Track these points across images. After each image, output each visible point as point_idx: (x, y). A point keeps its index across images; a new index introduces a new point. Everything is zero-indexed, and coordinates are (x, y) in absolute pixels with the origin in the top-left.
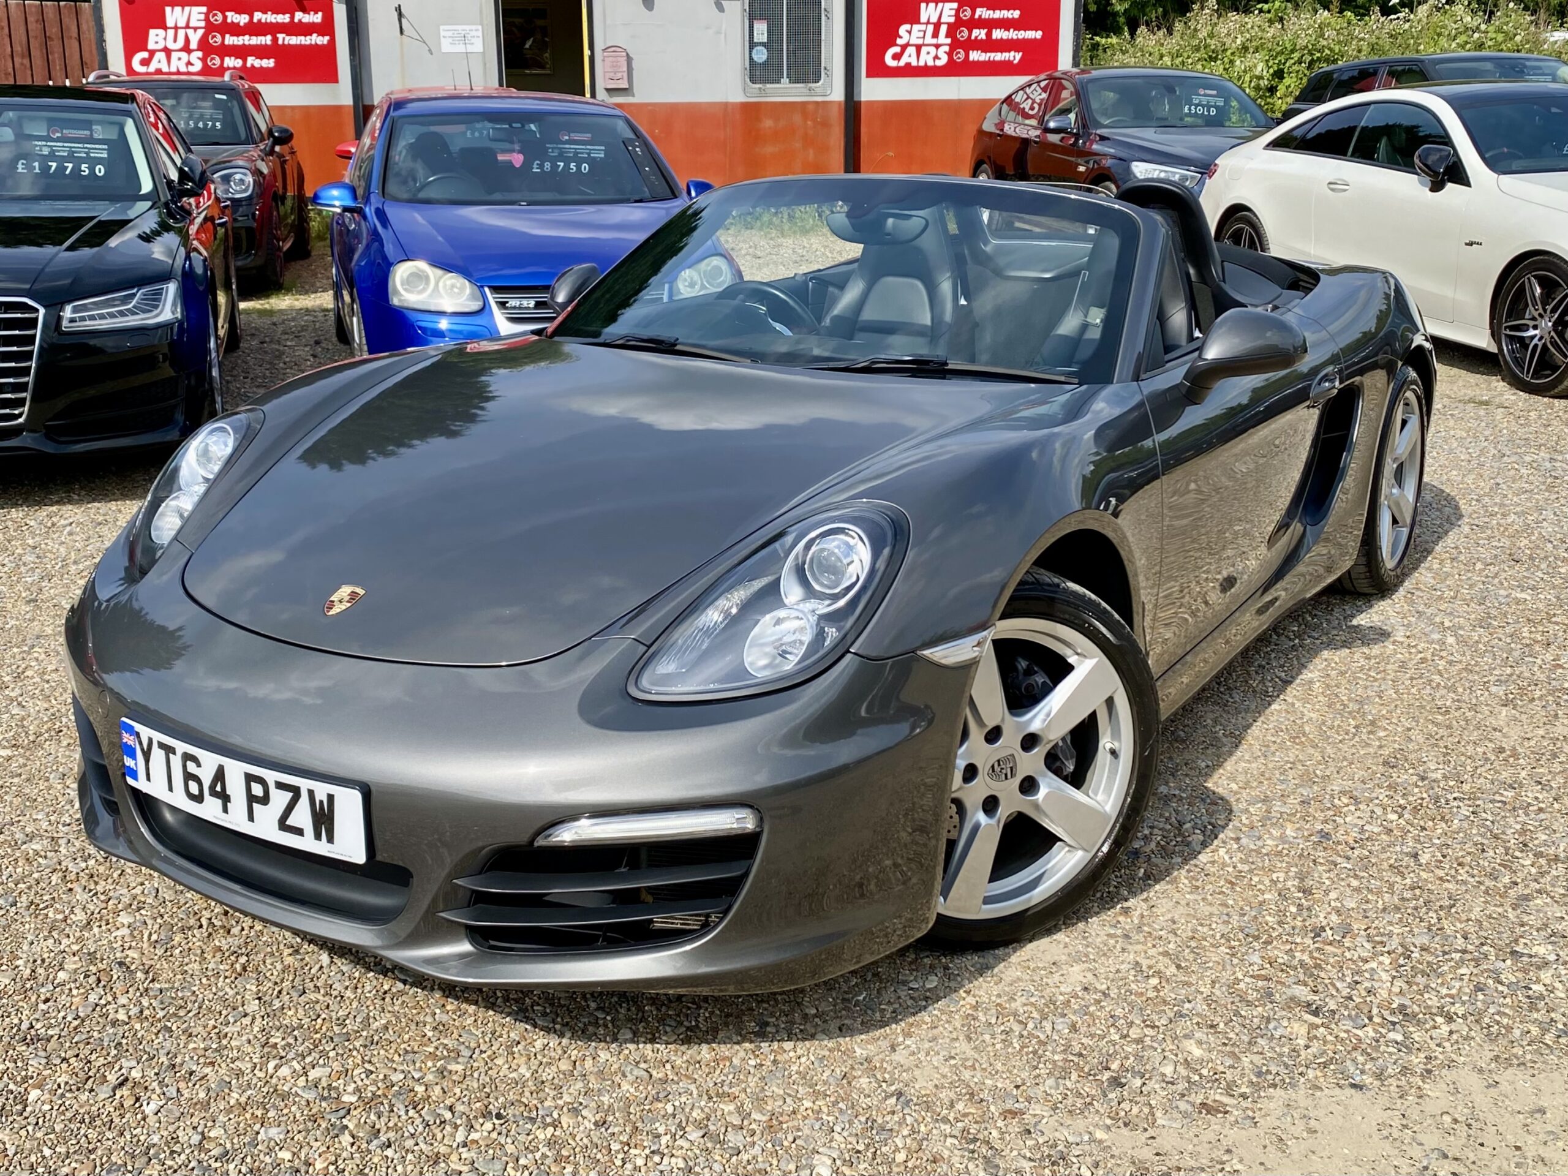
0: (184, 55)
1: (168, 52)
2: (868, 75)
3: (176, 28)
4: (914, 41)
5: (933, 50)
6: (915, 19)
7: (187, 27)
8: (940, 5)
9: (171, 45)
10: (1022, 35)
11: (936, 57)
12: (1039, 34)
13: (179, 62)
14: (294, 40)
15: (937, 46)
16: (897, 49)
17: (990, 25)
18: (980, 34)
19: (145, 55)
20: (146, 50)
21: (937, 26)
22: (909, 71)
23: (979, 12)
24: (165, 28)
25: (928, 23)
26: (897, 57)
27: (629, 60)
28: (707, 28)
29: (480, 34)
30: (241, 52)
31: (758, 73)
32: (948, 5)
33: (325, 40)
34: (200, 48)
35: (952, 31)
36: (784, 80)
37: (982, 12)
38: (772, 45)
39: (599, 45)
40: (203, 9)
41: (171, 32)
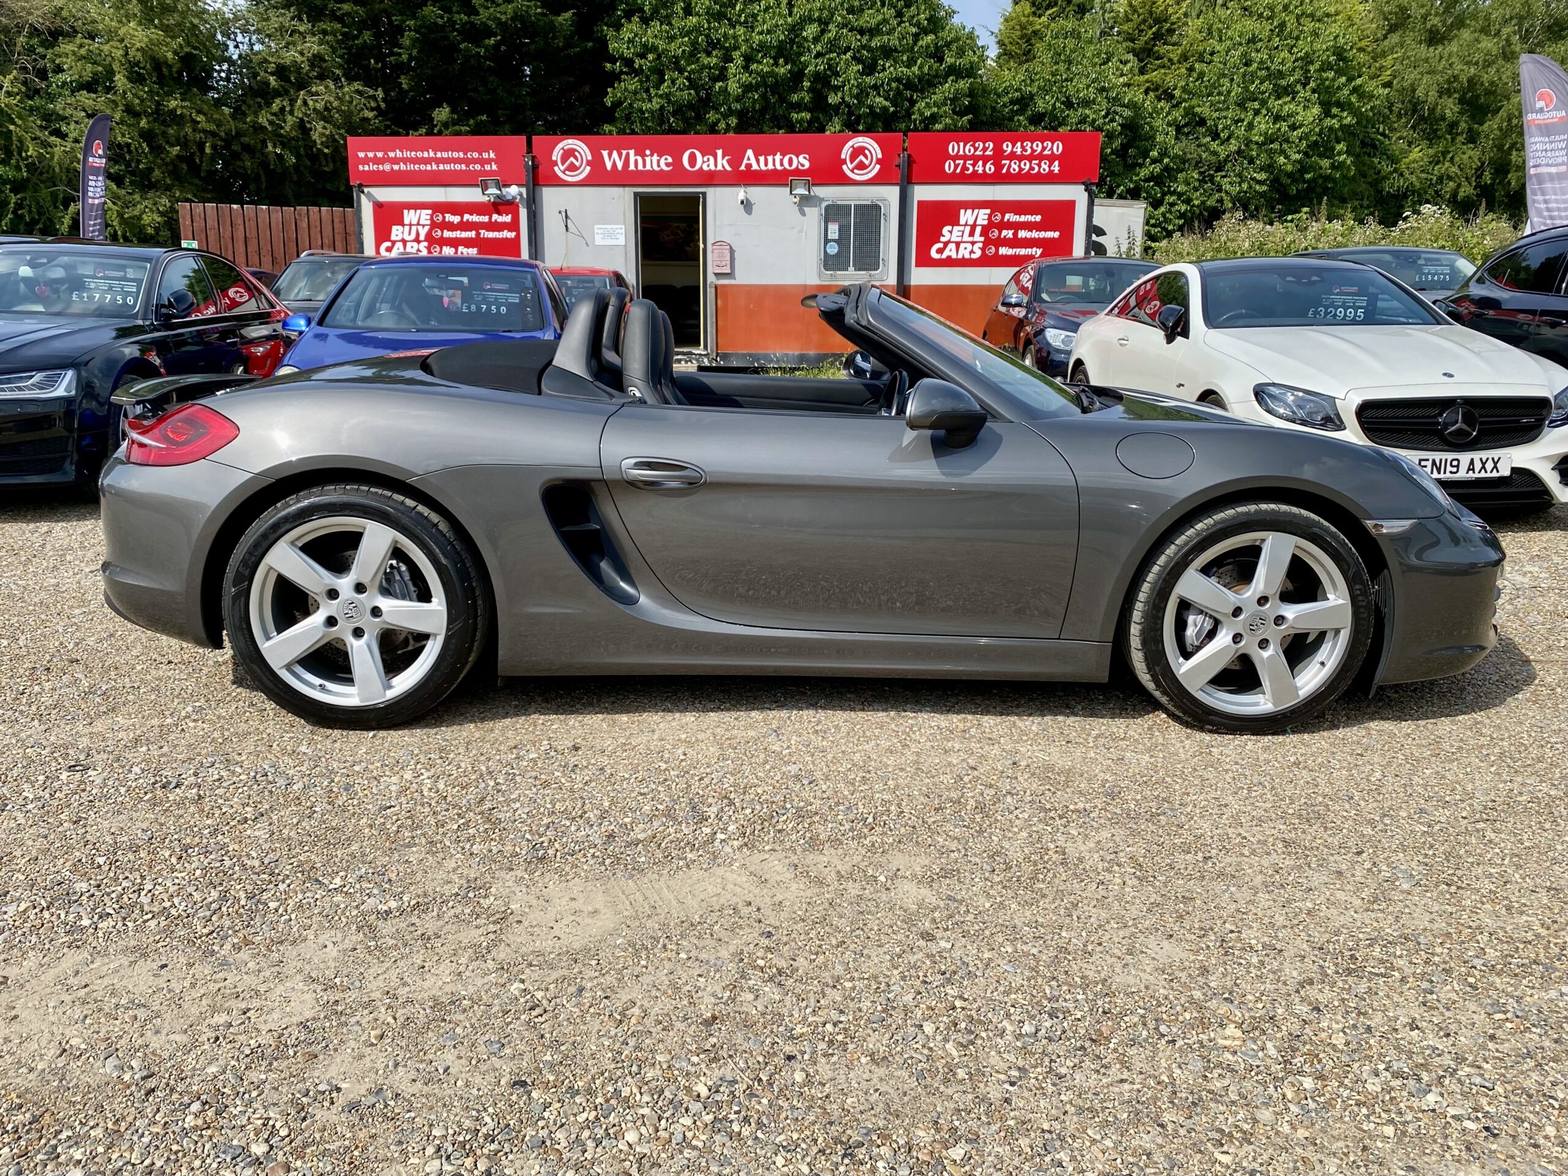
0: (415, 244)
1: (404, 242)
2: (917, 265)
3: (411, 225)
4: (954, 239)
5: (969, 246)
6: (955, 222)
7: (418, 224)
8: (976, 211)
9: (407, 238)
10: (1043, 235)
11: (972, 252)
12: (1056, 234)
13: (412, 248)
14: (491, 235)
16: (941, 245)
17: (1016, 226)
18: (1008, 234)
19: (388, 244)
20: (389, 240)
21: (973, 227)
22: (949, 262)
23: (1007, 216)
24: (403, 225)
25: (966, 225)
26: (940, 251)
27: (732, 251)
28: (792, 228)
29: (623, 231)
30: (455, 243)
31: (831, 263)
32: (982, 211)
33: (512, 235)
34: (425, 240)
35: (985, 231)
36: (851, 268)
37: (1010, 217)
38: (842, 241)
39: (710, 240)
40: (430, 212)
41: (407, 228)
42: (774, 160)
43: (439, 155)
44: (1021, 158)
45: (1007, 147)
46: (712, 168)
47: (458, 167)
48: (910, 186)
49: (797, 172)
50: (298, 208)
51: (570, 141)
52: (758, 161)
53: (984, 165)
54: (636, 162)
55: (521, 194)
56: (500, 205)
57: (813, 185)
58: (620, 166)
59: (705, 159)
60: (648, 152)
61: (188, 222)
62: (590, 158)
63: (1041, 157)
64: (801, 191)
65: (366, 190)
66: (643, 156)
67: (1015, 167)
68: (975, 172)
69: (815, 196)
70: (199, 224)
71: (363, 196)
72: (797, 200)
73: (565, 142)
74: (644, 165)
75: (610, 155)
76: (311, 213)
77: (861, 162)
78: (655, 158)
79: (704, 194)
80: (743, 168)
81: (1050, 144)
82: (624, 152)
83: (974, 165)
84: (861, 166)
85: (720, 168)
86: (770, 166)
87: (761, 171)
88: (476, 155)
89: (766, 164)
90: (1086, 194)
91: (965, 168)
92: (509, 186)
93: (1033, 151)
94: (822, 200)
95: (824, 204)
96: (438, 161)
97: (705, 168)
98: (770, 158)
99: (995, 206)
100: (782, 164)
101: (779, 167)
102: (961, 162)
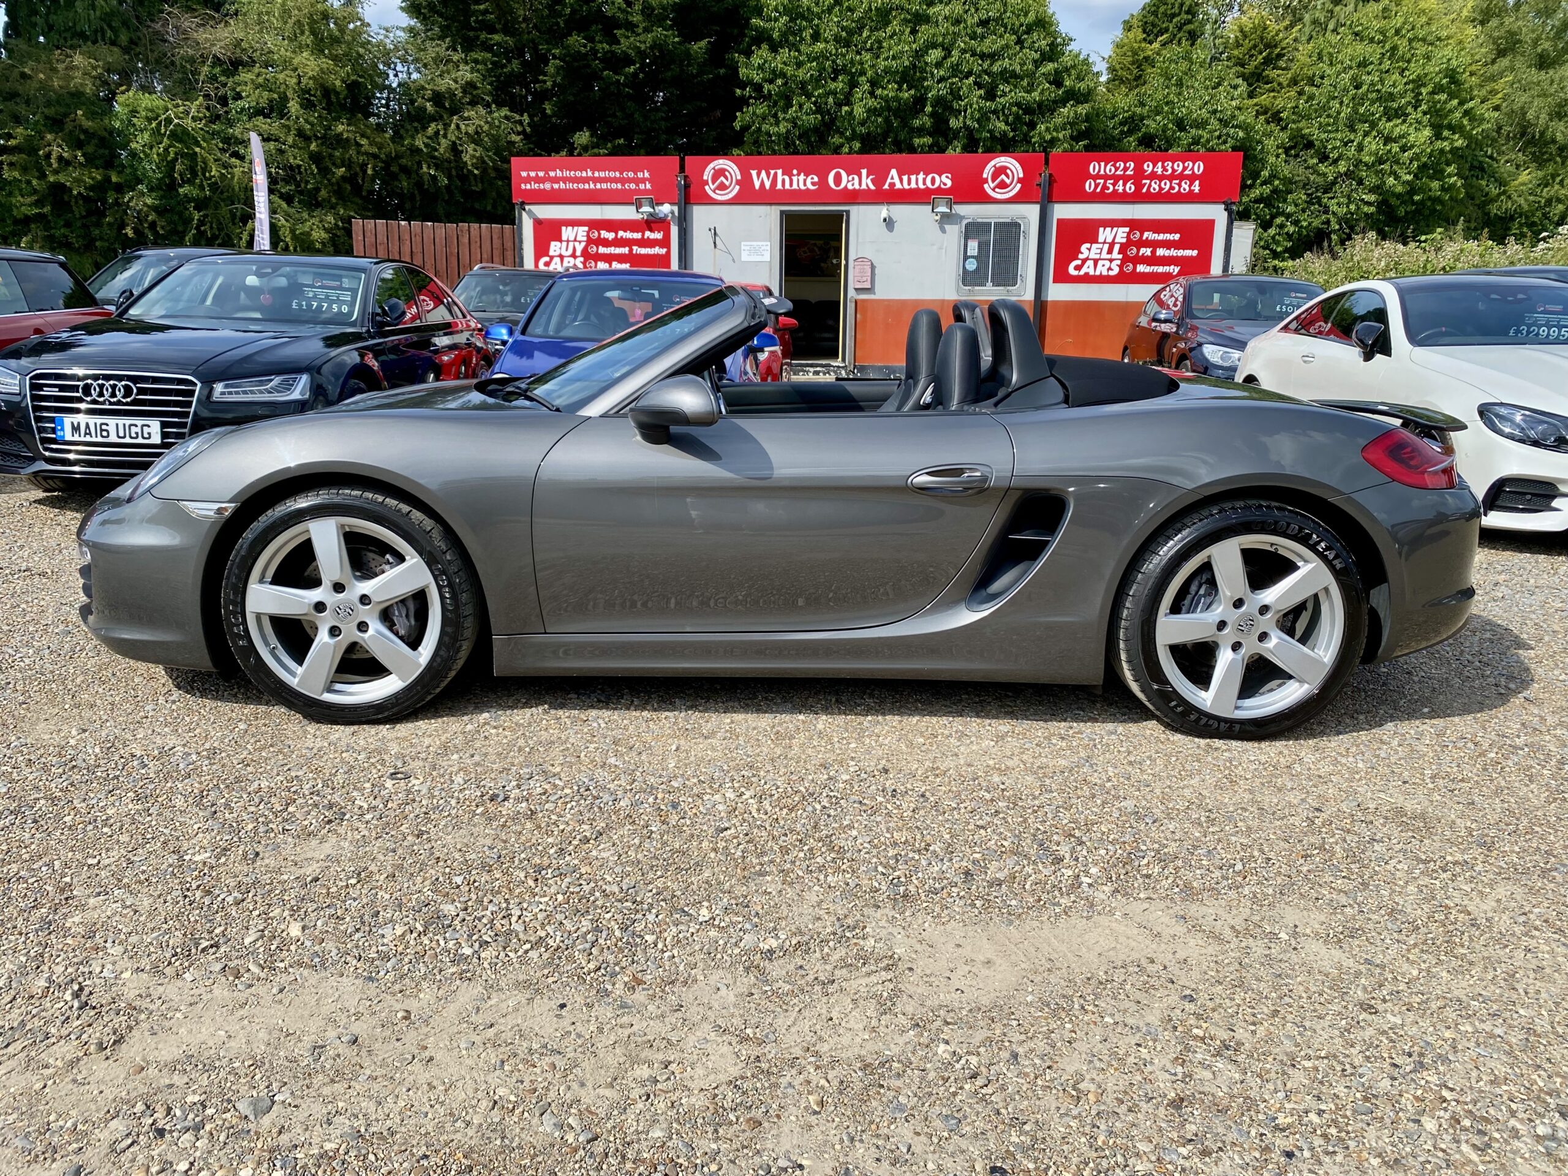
0: (571, 259)
1: (561, 257)
2: (1055, 281)
3: (568, 241)
4: (1093, 256)
5: (1107, 263)
6: (1095, 240)
7: (575, 240)
8: (1115, 229)
9: (564, 253)
10: (1181, 253)
11: (1110, 269)
12: (1195, 253)
13: (569, 262)
14: (644, 251)
15: (1111, 260)
16: (1079, 262)
17: (1155, 245)
18: (1146, 251)
19: (547, 259)
20: (547, 255)
21: (1112, 246)
22: (1087, 279)
23: (1146, 234)
24: (561, 241)
25: (1105, 242)
26: (1078, 268)
27: (873, 267)
28: (933, 245)
29: (768, 248)
30: (609, 258)
31: (969, 278)
32: (1121, 230)
33: (663, 251)
34: (582, 255)
35: (1123, 249)
36: (989, 284)
37: (1148, 235)
38: (981, 258)
39: (852, 257)
40: (586, 228)
41: (564, 244)
42: (917, 180)
43: (596, 174)
44: (1161, 178)
45: (1148, 167)
46: (857, 186)
47: (614, 186)
48: (1050, 205)
49: (939, 191)
50: (460, 224)
51: (721, 161)
52: (901, 180)
53: (1124, 185)
54: (783, 181)
55: (672, 213)
56: (653, 223)
57: (955, 203)
58: (768, 185)
59: (850, 178)
60: (795, 172)
61: (361, 238)
62: (739, 177)
63: (1181, 177)
64: (943, 209)
65: (527, 207)
66: (790, 175)
67: (1155, 186)
68: (1115, 191)
69: (957, 215)
70: (370, 239)
71: (524, 214)
72: (938, 218)
73: (716, 162)
74: (791, 185)
75: (759, 175)
76: (472, 230)
77: (1003, 181)
78: (802, 177)
79: (848, 212)
80: (886, 187)
81: (1191, 164)
82: (772, 172)
83: (1114, 185)
84: (1003, 185)
85: (864, 186)
86: (913, 185)
87: (904, 190)
88: (631, 175)
89: (909, 183)
90: (1226, 214)
91: (1105, 187)
92: (662, 204)
93: (1174, 170)
94: (962, 218)
95: (965, 222)
96: (596, 180)
97: (850, 187)
98: (913, 177)
99: (1134, 225)
100: (924, 183)
101: (921, 186)
102: (1102, 181)
